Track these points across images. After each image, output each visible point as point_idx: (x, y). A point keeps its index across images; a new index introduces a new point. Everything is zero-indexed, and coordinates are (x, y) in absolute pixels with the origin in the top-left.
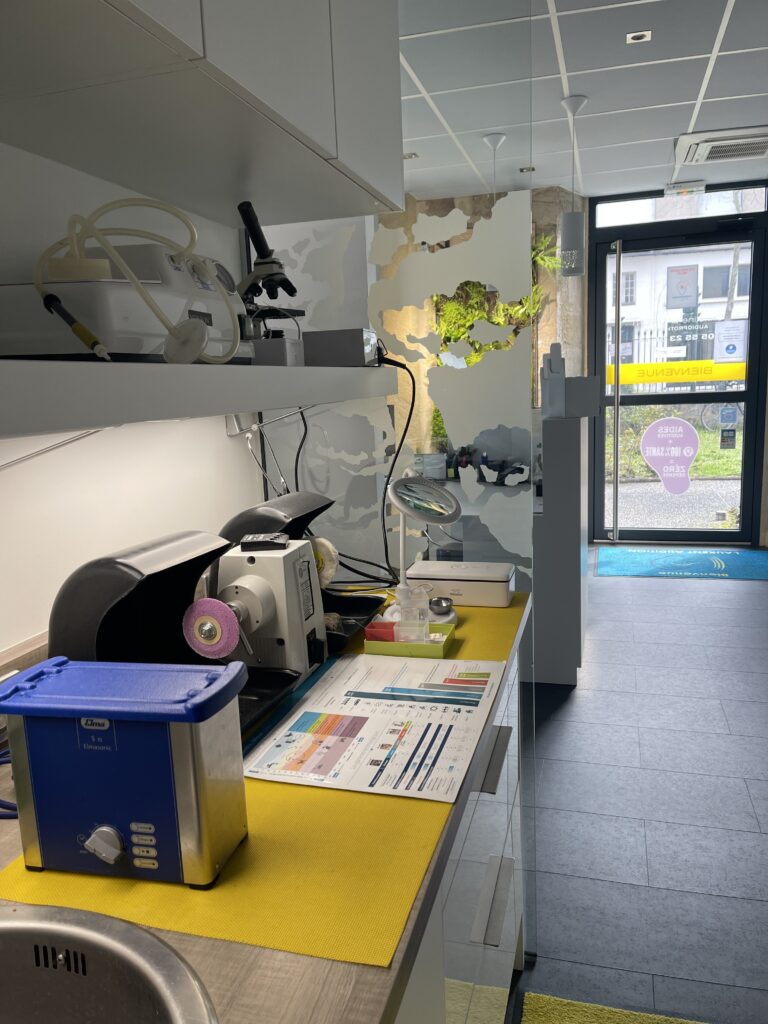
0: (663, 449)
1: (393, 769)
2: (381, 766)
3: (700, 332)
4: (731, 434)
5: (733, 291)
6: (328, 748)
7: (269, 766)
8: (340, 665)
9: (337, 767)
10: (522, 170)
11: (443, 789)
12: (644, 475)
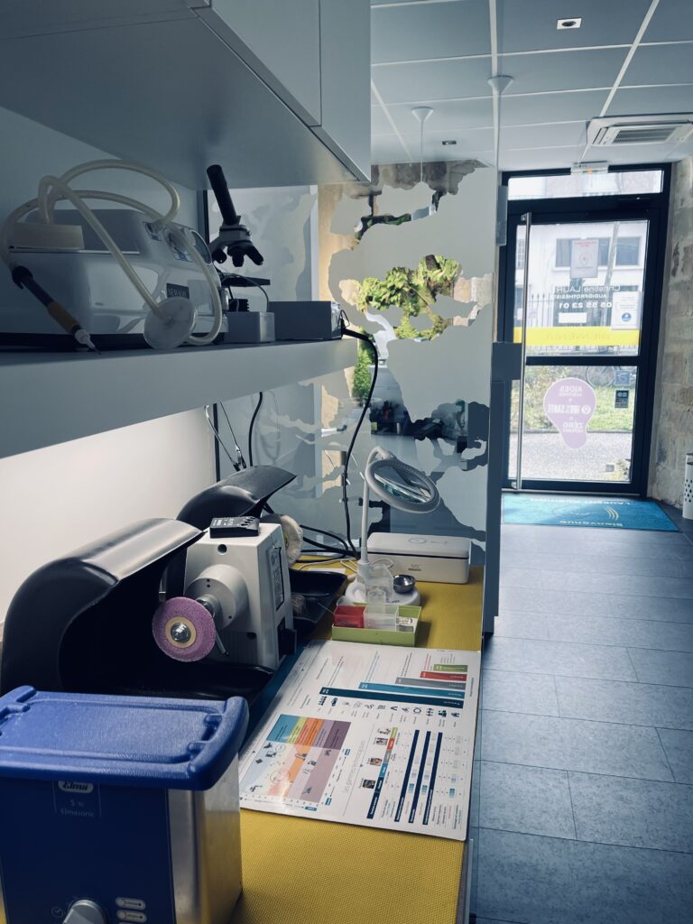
0: (563, 406)
1: (390, 792)
2: (375, 786)
3: (600, 300)
4: (625, 395)
5: (612, 260)
6: (314, 763)
7: (253, 789)
8: (308, 654)
9: (328, 790)
10: (444, 143)
11: (450, 822)
12: (538, 426)
